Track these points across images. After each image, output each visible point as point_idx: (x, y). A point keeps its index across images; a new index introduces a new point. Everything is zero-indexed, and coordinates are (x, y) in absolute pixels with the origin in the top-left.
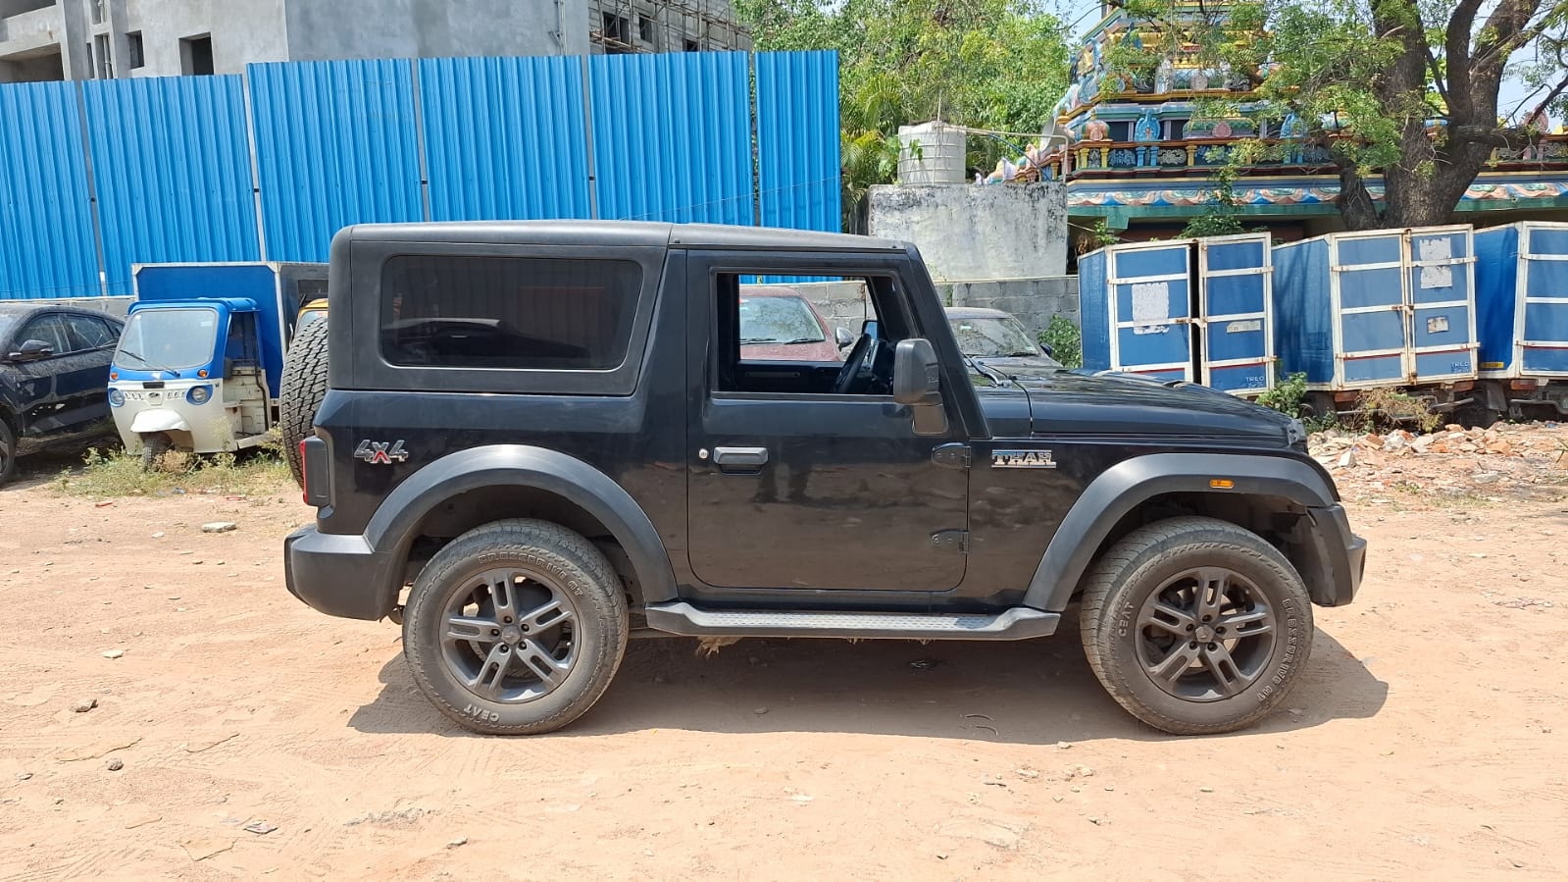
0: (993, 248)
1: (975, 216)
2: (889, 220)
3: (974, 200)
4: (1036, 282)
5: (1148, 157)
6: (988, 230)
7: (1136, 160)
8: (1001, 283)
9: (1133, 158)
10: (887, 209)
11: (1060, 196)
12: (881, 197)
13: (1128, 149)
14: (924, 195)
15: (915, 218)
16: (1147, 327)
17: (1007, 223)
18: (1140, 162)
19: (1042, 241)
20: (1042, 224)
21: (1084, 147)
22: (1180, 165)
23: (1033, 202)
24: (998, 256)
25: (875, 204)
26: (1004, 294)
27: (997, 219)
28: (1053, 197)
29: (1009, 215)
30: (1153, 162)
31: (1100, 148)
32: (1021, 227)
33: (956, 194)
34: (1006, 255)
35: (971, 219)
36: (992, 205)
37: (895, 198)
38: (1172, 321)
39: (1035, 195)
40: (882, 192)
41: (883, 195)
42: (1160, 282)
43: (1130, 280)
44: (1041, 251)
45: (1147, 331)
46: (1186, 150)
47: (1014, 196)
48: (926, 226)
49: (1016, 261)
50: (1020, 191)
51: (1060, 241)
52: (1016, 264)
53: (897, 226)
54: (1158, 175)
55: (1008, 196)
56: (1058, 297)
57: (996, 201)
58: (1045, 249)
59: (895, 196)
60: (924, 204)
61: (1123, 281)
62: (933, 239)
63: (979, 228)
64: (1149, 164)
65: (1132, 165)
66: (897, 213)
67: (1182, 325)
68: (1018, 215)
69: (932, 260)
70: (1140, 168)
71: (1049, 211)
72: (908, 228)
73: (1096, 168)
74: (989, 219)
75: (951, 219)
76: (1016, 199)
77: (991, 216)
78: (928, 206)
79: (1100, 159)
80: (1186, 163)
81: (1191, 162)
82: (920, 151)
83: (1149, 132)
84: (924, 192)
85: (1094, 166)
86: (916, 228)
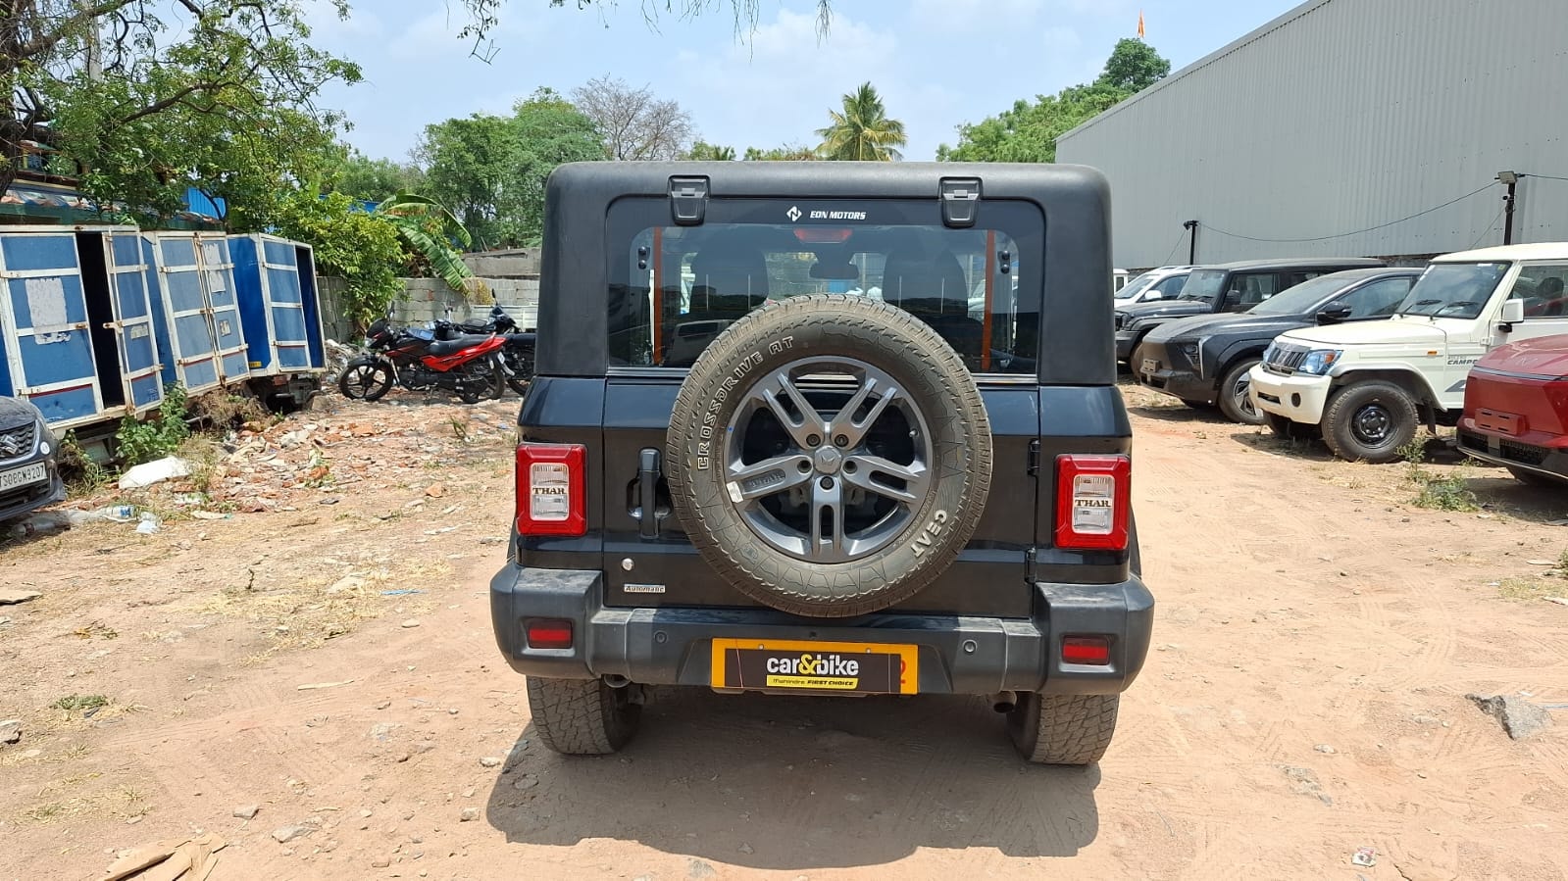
16: (48, 335)
38: (72, 327)
42: (53, 277)
43: (23, 274)
45: (50, 340)
61: (14, 274)
67: (82, 331)
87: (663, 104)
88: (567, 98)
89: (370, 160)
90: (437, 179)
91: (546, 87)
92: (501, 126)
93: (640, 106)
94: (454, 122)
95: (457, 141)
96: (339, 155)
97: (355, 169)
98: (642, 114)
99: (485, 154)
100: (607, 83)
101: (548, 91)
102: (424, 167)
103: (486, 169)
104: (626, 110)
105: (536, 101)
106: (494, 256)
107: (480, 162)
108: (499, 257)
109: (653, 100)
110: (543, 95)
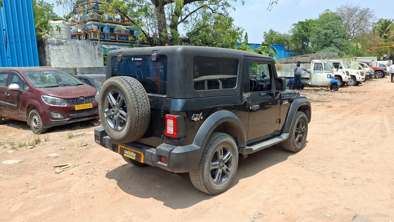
0: (85, 58)
1: (79, 49)
2: (54, 48)
3: (78, 44)
4: (98, 68)
5: (108, 36)
6: (83, 53)
7: (105, 37)
8: (89, 68)
9: (104, 36)
10: (53, 45)
11: (101, 45)
12: (51, 41)
13: (102, 34)
14: (64, 42)
15: (62, 48)
17: (88, 51)
18: (106, 38)
19: (97, 57)
20: (97, 52)
21: (92, 32)
22: (114, 39)
23: (94, 46)
24: (86, 60)
25: (49, 43)
26: (90, 71)
27: (85, 50)
28: (99, 45)
29: (88, 49)
30: (109, 38)
31: (96, 33)
32: (92, 53)
33: (73, 42)
34: (88, 60)
35: (78, 49)
36: (83, 46)
37: (55, 42)
39: (94, 44)
40: (51, 40)
41: (52, 40)
44: (97, 59)
46: (116, 36)
47: (89, 44)
48: (65, 51)
49: (91, 62)
50: (90, 43)
51: (102, 57)
52: (91, 63)
53: (56, 50)
54: (110, 41)
55: (87, 44)
56: (104, 72)
57: (84, 45)
58: (98, 59)
59: (55, 41)
60: (64, 44)
62: (68, 55)
63: (81, 52)
64: (108, 38)
65: (103, 38)
66: (56, 46)
68: (90, 49)
69: (68, 61)
70: (106, 39)
71: (98, 49)
72: (60, 51)
73: (95, 38)
74: (83, 50)
75: (72, 49)
76: (90, 45)
77: (84, 49)
78: (65, 45)
79: (96, 36)
80: (116, 39)
81: (117, 39)
82: (60, 28)
83: (107, 30)
84: (64, 40)
85: (95, 37)
86: (63, 51)
87: (364, 9)
88: (333, 11)
89: (281, 34)
90: (294, 37)
91: (328, 9)
92: (313, 22)
93: (356, 10)
94: (300, 22)
95: (300, 27)
96: (274, 33)
97: (277, 37)
98: (357, 13)
99: (307, 30)
100: (347, 5)
101: (328, 10)
102: (291, 34)
103: (307, 33)
104: (351, 12)
105: (324, 14)
106: (300, 57)
107: (305, 32)
108: (301, 57)
109: (361, 8)
110: (327, 11)
